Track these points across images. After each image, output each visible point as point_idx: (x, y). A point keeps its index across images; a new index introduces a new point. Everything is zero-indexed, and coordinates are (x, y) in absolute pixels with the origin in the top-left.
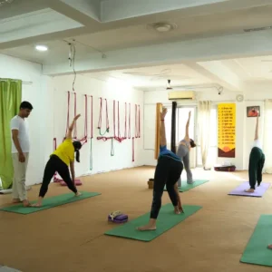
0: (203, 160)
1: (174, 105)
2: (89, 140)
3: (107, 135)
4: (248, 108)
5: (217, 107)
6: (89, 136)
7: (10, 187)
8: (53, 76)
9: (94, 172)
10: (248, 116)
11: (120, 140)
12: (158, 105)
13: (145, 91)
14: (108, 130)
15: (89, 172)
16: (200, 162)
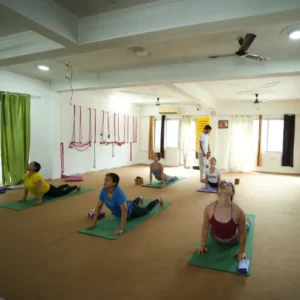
0: (185, 161)
1: (163, 118)
2: (92, 144)
3: (108, 140)
4: (220, 122)
5: (196, 120)
6: (93, 141)
7: (19, 183)
8: (60, 92)
9: (97, 169)
10: (219, 128)
11: (120, 144)
12: (151, 117)
13: (141, 106)
14: (109, 137)
15: (93, 169)
16: (182, 162)
